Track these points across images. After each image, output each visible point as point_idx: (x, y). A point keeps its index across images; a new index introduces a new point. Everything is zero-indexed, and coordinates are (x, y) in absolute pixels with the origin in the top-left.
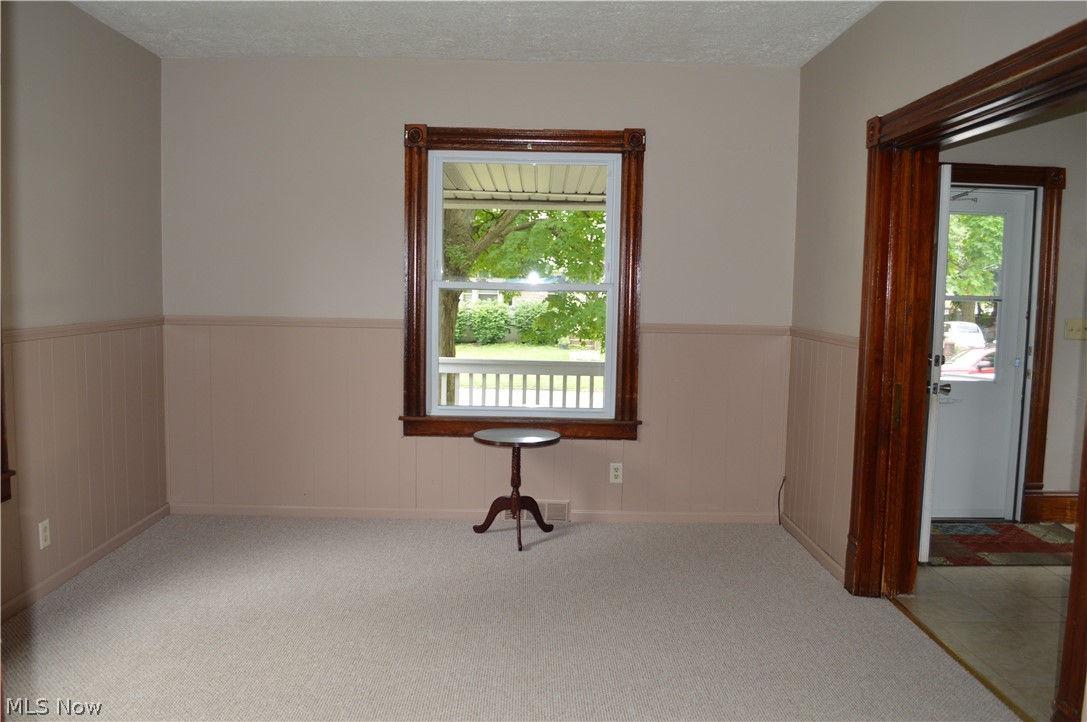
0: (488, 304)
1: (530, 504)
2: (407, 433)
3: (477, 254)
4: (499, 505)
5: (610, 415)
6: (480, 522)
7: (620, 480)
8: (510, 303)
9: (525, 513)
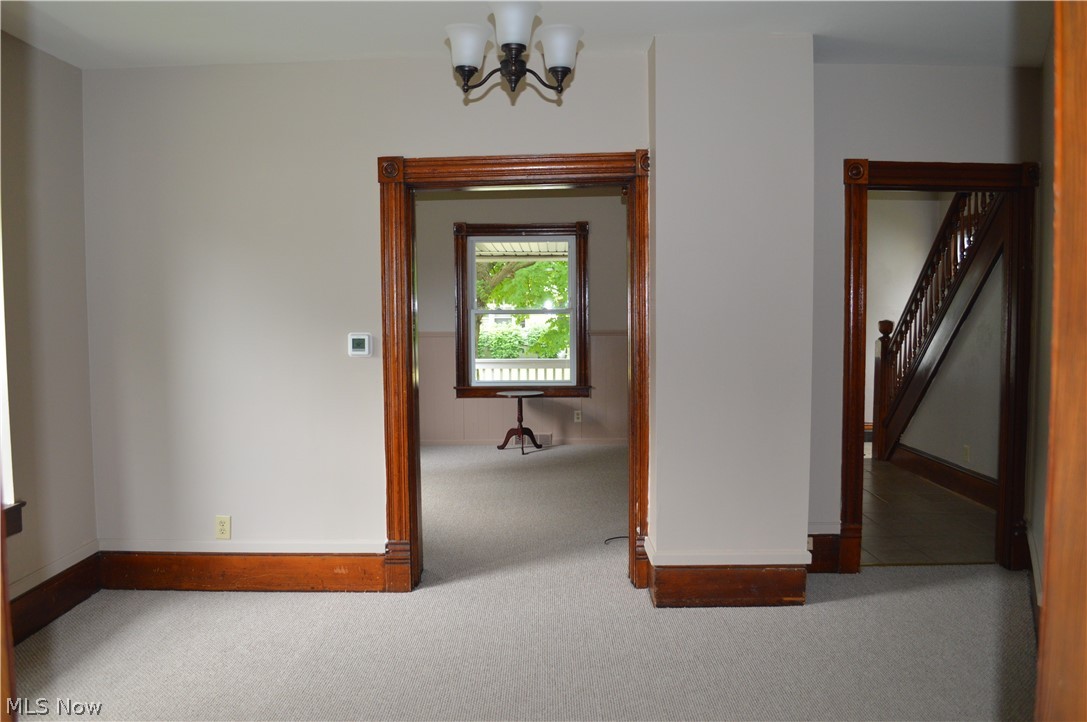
0: (503, 328)
1: (528, 432)
2: (458, 396)
3: (494, 287)
4: (511, 433)
5: (574, 383)
6: (501, 444)
7: (580, 420)
8: (523, 326)
9: (526, 437)
